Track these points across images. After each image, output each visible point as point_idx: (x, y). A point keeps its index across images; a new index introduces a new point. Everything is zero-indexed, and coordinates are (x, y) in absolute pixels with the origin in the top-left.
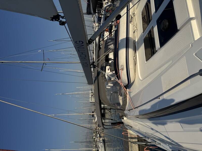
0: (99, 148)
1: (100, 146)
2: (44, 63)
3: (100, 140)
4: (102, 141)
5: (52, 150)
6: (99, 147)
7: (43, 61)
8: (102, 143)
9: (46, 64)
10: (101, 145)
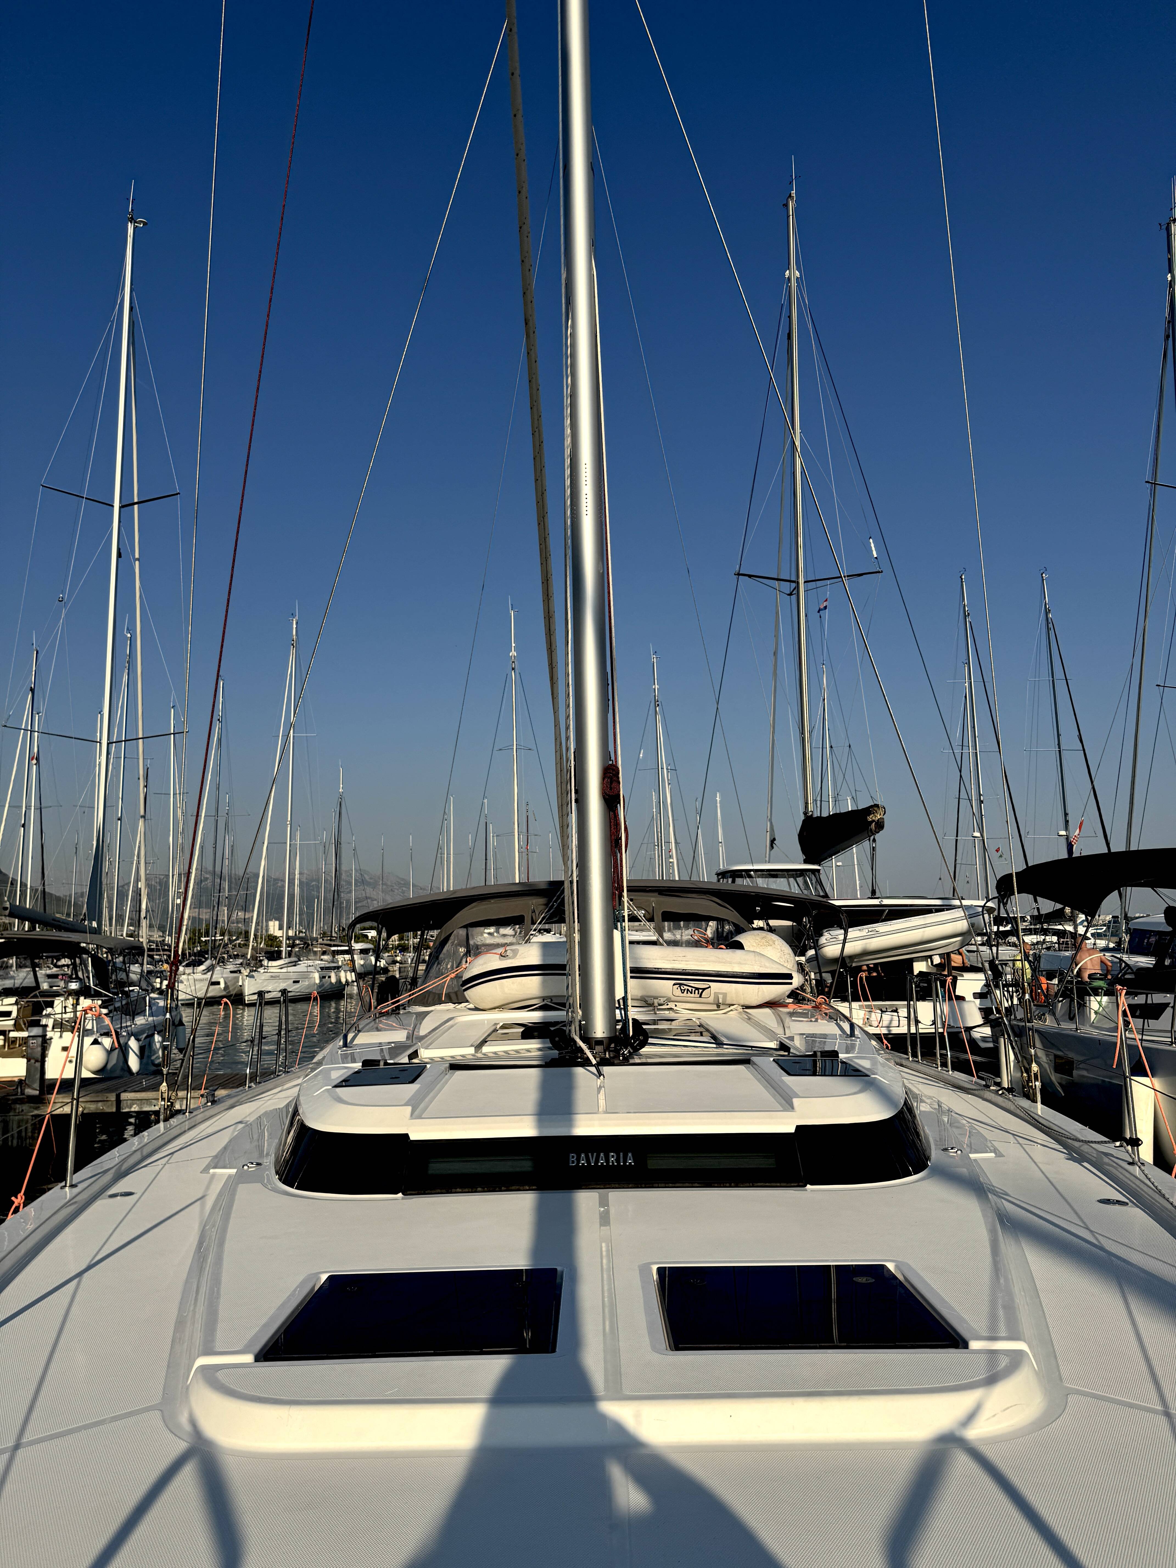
0: (293, 959)
1: (302, 966)
2: (798, 583)
3: (338, 968)
4: (333, 980)
5: (292, 659)
6: (295, 964)
7: (806, 575)
8: (321, 986)
9: (790, 594)
10: (306, 975)
